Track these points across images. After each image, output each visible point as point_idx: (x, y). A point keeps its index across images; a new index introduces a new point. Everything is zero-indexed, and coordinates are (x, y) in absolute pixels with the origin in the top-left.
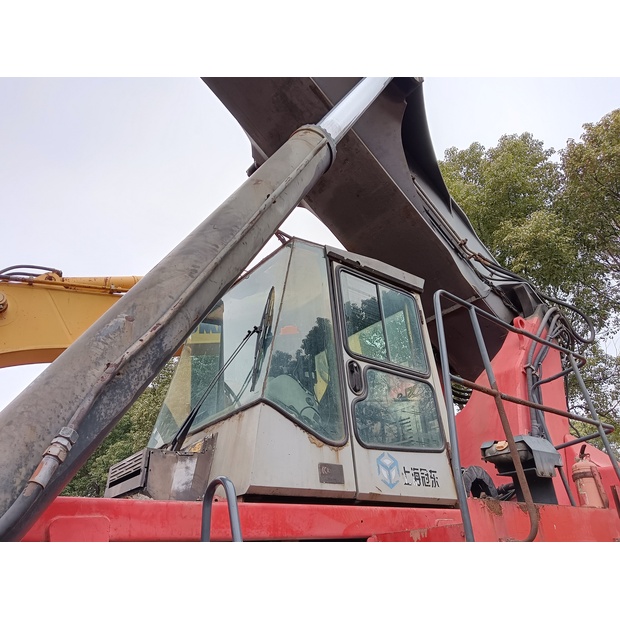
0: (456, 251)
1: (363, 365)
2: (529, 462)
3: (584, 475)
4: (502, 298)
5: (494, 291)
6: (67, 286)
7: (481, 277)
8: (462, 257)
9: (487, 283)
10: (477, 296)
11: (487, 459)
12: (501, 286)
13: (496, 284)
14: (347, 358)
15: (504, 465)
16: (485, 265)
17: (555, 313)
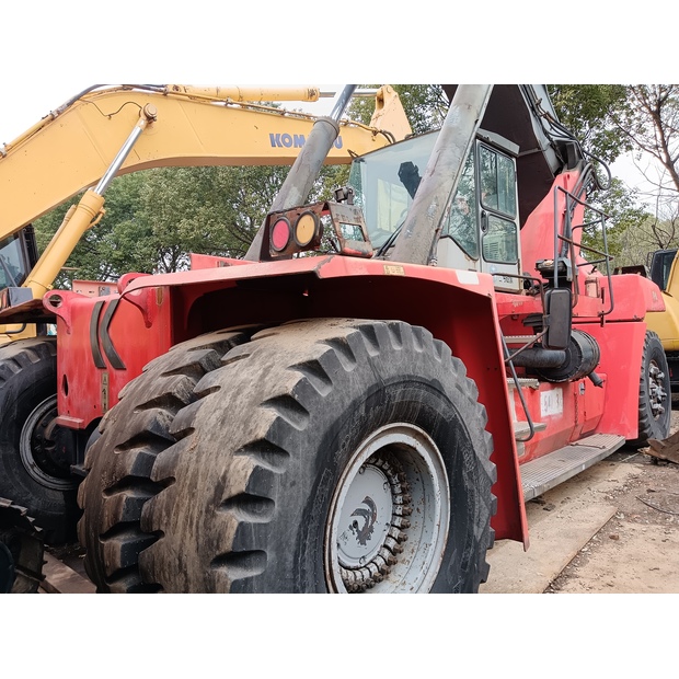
0: (533, 109)
1: (487, 213)
2: (563, 273)
3: (592, 281)
4: (555, 150)
5: (552, 145)
6: (190, 97)
7: (546, 133)
8: (535, 115)
9: (549, 138)
10: (539, 148)
11: (537, 269)
12: (558, 141)
13: (555, 139)
14: (481, 209)
15: (547, 273)
16: (550, 123)
17: (589, 168)
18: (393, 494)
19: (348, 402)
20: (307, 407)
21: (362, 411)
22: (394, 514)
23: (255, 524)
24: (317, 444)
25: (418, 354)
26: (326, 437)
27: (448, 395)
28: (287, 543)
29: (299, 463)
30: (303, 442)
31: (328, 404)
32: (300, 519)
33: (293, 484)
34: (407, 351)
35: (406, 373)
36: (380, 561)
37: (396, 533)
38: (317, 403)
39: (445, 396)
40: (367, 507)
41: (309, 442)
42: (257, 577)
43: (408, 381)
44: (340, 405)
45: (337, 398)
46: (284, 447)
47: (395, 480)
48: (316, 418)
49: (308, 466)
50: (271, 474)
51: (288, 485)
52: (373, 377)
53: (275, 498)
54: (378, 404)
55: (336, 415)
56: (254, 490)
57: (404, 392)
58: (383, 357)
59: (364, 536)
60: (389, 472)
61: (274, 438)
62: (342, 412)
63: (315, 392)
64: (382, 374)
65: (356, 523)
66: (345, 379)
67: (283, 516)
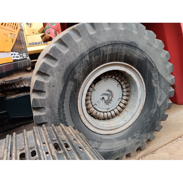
18: (122, 88)
19: (78, 55)
20: (57, 58)
21: (87, 58)
22: (123, 95)
23: (39, 99)
24: (63, 72)
25: (121, 31)
26: (67, 69)
27: (141, 48)
28: (54, 106)
29: (55, 79)
30: (56, 71)
31: (67, 56)
32: (59, 98)
33: (53, 86)
34: (113, 30)
35: (112, 40)
36: (116, 110)
37: (124, 101)
38: (61, 56)
39: (139, 49)
40: (108, 93)
41: (59, 71)
42: (43, 115)
43: (114, 44)
44: (73, 56)
45: (72, 54)
46: (47, 74)
47: (122, 83)
48: (61, 62)
49: (60, 80)
50: (43, 83)
51: (51, 86)
52: (92, 43)
53: (46, 90)
54: (96, 54)
55: (72, 61)
56: (37, 88)
57: (112, 49)
58: (98, 34)
59: (108, 102)
60: (119, 81)
61: (42, 70)
62: (75, 59)
63: (60, 52)
64: (98, 42)
65: (103, 98)
66: (76, 45)
67: (51, 97)
